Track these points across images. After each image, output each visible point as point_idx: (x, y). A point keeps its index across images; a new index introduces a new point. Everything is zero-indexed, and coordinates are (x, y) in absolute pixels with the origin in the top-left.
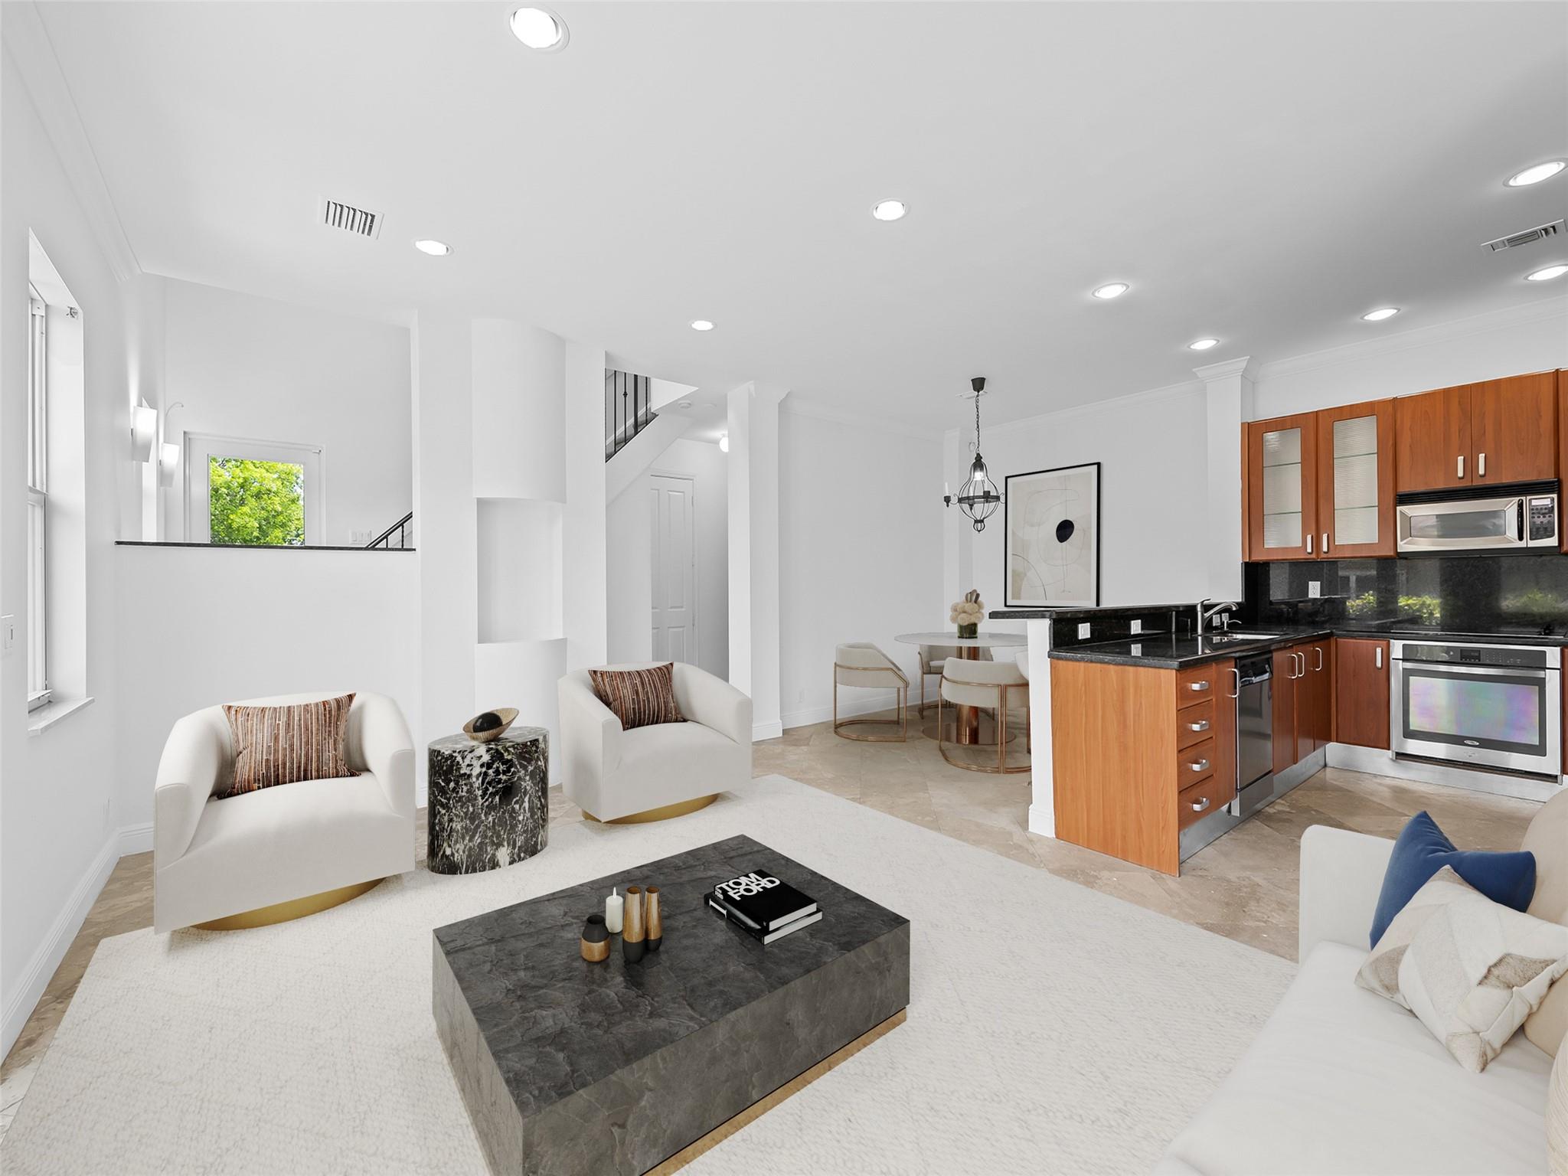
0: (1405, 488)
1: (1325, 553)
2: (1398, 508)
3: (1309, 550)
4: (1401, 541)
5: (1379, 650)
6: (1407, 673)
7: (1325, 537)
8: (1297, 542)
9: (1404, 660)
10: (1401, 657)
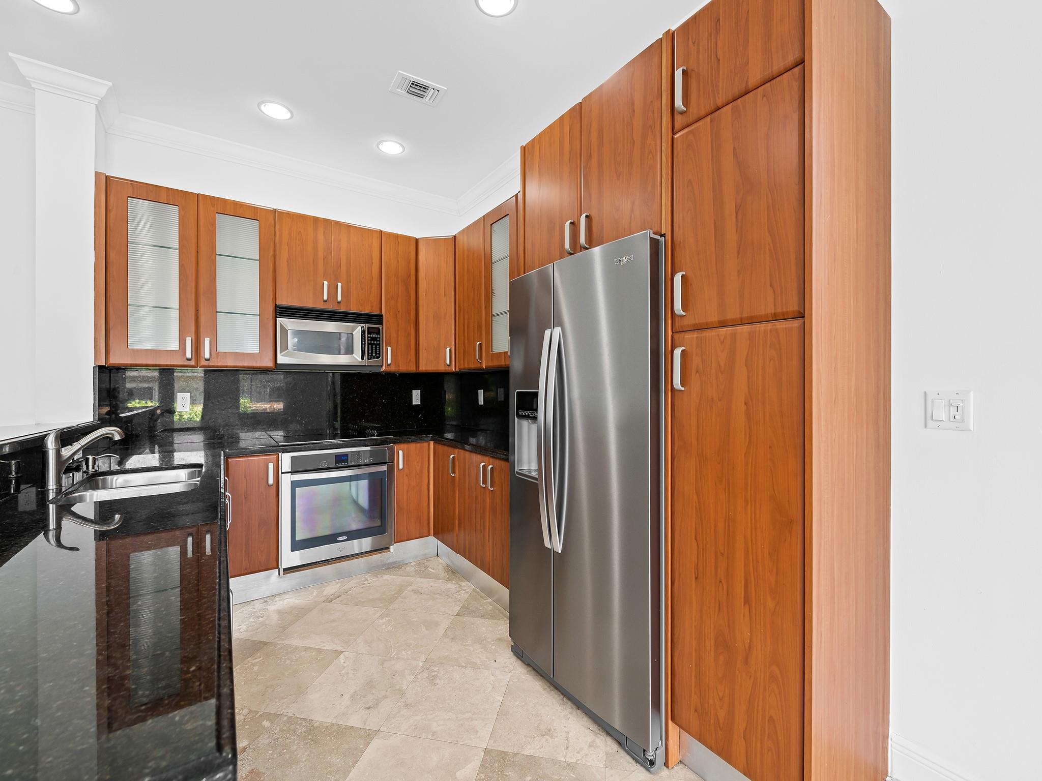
0: (283, 301)
1: (206, 360)
2: (279, 320)
3: (189, 355)
4: (281, 353)
5: (271, 466)
6: (295, 485)
7: (207, 341)
8: (173, 344)
9: (292, 472)
10: (290, 471)
